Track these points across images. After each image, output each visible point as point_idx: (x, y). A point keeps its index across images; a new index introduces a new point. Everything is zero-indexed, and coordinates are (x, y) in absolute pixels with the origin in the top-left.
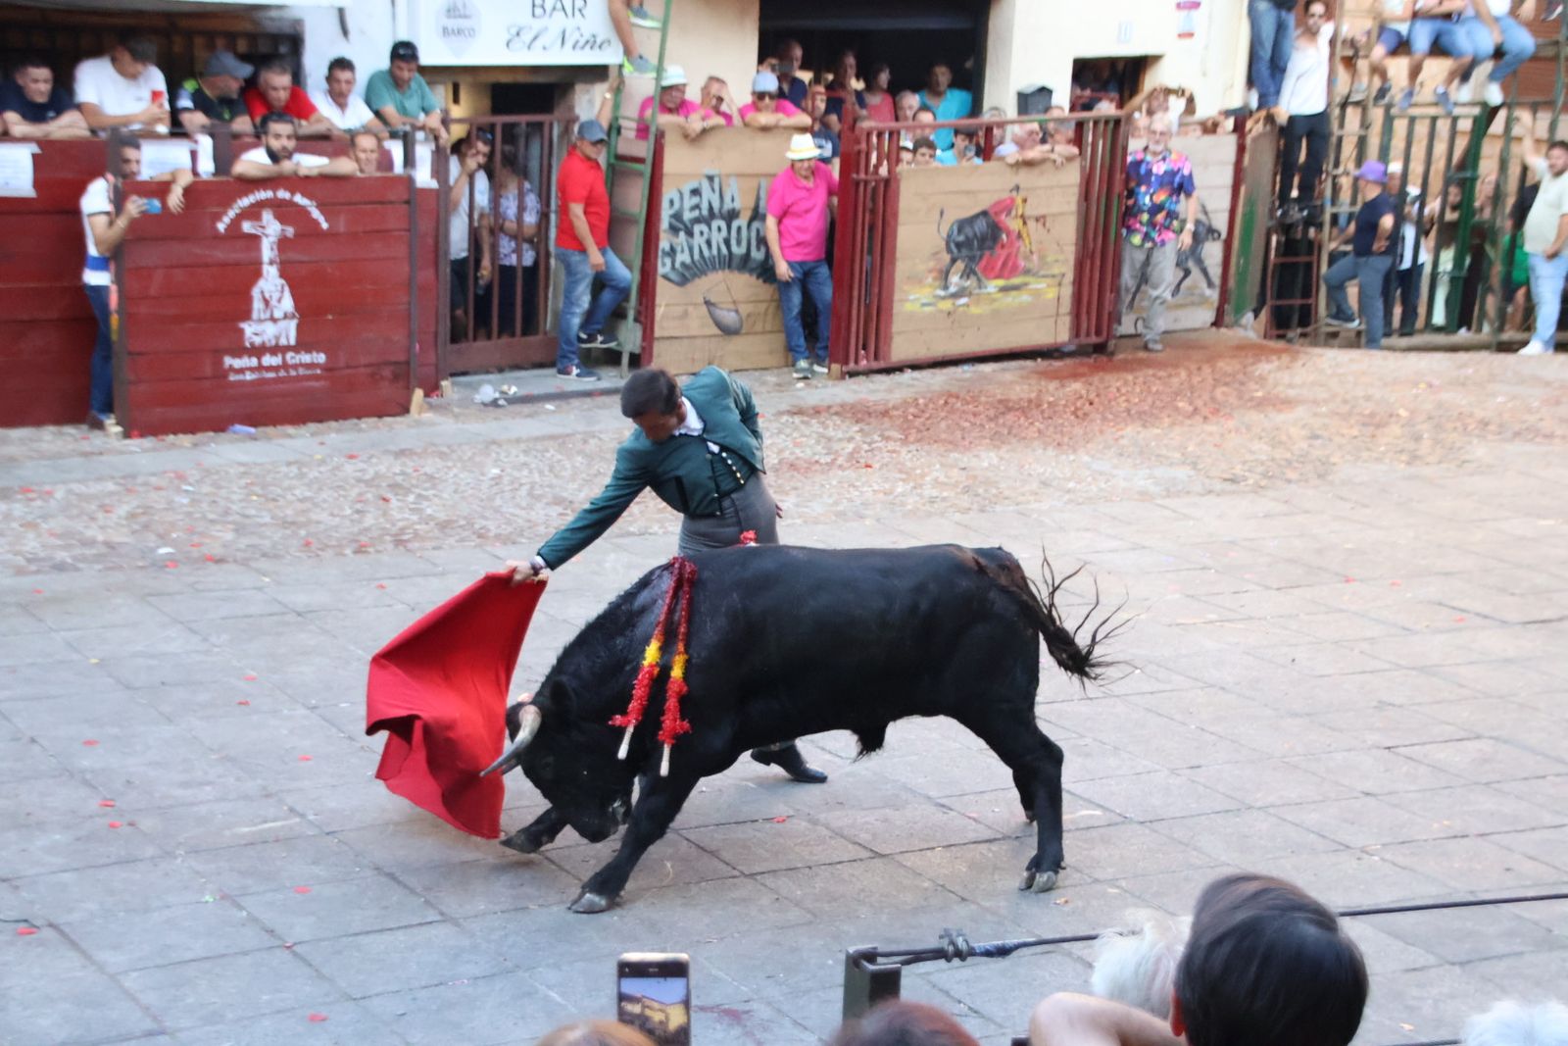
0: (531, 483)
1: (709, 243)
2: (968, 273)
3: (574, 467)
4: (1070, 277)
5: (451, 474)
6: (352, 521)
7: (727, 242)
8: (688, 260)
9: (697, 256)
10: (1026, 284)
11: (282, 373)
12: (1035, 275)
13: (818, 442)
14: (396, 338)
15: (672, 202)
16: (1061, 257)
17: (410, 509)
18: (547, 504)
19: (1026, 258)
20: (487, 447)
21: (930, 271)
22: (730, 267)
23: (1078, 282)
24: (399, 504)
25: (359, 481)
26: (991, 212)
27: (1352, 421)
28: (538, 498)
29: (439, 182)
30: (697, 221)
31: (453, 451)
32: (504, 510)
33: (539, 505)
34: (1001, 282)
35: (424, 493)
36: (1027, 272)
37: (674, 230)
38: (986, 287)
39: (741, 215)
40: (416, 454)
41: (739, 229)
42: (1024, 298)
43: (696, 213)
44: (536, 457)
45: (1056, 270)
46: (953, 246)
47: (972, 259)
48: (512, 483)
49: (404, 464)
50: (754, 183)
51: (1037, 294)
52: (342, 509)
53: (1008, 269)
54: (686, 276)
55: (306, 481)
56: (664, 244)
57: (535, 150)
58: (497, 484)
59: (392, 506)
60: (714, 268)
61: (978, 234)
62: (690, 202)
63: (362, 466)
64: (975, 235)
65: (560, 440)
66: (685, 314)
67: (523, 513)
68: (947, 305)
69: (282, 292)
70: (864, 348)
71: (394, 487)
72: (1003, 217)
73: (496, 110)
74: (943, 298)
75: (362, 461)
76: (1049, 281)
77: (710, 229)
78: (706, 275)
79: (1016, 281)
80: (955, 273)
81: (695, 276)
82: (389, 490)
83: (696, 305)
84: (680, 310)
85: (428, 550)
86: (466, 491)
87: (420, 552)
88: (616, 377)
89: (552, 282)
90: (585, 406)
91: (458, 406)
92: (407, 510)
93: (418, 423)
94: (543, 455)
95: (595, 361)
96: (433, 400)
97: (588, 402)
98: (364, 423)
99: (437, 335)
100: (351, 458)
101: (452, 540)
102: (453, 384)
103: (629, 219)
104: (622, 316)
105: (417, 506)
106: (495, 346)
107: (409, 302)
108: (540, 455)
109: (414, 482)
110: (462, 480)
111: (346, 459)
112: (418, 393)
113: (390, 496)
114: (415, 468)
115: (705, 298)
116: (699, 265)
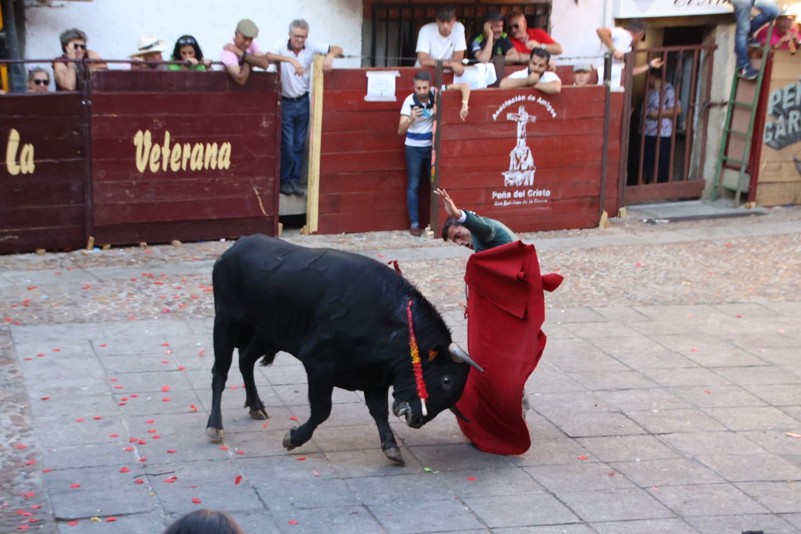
0: (667, 270)
1: (799, 123)
3: (695, 261)
5: (619, 263)
8: (784, 134)
9: (790, 131)
11: (525, 202)
14: (593, 182)
15: (775, 98)
17: (591, 283)
18: (676, 282)
20: (643, 248)
24: (585, 280)
28: (670, 279)
30: (792, 109)
31: (622, 250)
32: (649, 285)
33: (671, 283)
35: (601, 274)
37: (776, 115)
40: (599, 251)
43: (792, 104)
44: (672, 254)
48: (655, 269)
49: (591, 257)
54: (782, 143)
56: (768, 123)
57: (689, 66)
58: (646, 270)
59: (581, 281)
63: (566, 257)
65: (690, 245)
66: (780, 168)
67: (659, 287)
69: (527, 154)
71: (583, 270)
73: (666, 43)
75: (567, 254)
78: (795, 143)
81: (787, 144)
82: (580, 271)
83: (787, 162)
84: (776, 165)
85: (598, 307)
86: (627, 273)
87: (594, 308)
88: (732, 207)
89: (694, 149)
90: (709, 224)
91: (629, 223)
92: (589, 284)
93: (603, 233)
94: (677, 254)
95: (718, 197)
96: (615, 219)
97: (711, 222)
98: (571, 232)
99: (618, 180)
100: (561, 252)
101: (614, 302)
102: (627, 210)
103: (746, 108)
104: (737, 169)
105: (596, 281)
106: (655, 187)
107: (602, 161)
108: (675, 253)
109: (596, 267)
110: (625, 267)
111: (558, 253)
112: (605, 215)
113: (580, 275)
114: (597, 259)
115: (794, 158)
116: (791, 137)
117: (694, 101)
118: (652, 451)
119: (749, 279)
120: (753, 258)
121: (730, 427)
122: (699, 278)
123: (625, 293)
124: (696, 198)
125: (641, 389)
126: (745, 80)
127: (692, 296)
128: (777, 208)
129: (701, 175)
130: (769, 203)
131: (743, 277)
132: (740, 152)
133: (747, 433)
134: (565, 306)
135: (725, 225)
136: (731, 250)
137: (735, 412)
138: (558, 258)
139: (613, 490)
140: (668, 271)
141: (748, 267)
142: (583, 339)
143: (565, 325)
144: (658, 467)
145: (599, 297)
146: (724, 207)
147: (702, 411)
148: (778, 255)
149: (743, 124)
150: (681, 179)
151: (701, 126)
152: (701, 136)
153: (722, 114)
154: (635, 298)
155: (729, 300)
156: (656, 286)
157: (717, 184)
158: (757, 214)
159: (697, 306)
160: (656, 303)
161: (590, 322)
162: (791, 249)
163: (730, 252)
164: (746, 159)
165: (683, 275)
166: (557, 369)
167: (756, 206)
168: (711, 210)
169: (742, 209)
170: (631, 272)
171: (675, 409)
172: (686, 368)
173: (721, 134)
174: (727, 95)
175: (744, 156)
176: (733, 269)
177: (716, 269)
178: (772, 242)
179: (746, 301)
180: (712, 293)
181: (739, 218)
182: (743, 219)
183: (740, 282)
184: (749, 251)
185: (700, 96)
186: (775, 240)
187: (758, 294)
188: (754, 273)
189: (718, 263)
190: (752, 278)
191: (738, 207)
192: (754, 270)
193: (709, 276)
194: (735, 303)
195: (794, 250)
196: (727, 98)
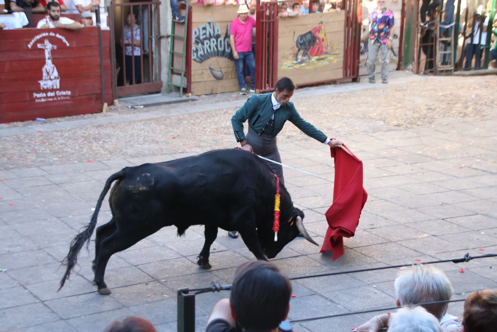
1: (210, 47)
2: (304, 55)
3: (160, 129)
4: (342, 54)
5: (116, 133)
6: (78, 151)
7: (217, 46)
8: (203, 54)
9: (206, 52)
10: (326, 58)
11: (55, 99)
12: (329, 54)
14: (96, 85)
15: (196, 33)
16: (339, 47)
17: (100, 146)
18: (150, 143)
19: (326, 48)
20: (130, 123)
21: (291, 54)
22: (218, 55)
23: (346, 57)
24: (96, 144)
25: (82, 137)
26: (313, 32)
27: (444, 103)
28: (146, 141)
29: (110, 27)
30: (205, 39)
31: (117, 125)
32: (134, 145)
33: (147, 143)
34: (317, 57)
35: (106, 140)
36: (326, 53)
37: (197, 43)
38: (311, 59)
39: (221, 36)
40: (104, 126)
41: (221, 41)
42: (325, 62)
43: (205, 36)
44: (147, 126)
45: (337, 52)
46: (299, 45)
47: (306, 49)
48: (137, 136)
49: (99, 130)
50: (225, 24)
51: (330, 61)
52: (76, 147)
53: (319, 52)
54: (202, 59)
55: (63, 137)
56: (194, 48)
57: (146, 15)
58: (132, 136)
59: (94, 145)
60: (212, 56)
61: (308, 40)
62: (202, 32)
63: (84, 131)
64: (307, 41)
65: (157, 120)
66: (203, 73)
67: (140, 146)
68: (297, 66)
69: (54, 69)
70: (268, 83)
71: (95, 139)
72: (317, 33)
74: (296, 64)
75: (85, 130)
76: (335, 56)
77: (210, 41)
78: (209, 58)
79: (322, 56)
80: (300, 54)
81: (205, 59)
82: (93, 139)
83: (206, 70)
84: (200, 72)
85: (105, 160)
86: (121, 139)
87: (102, 161)
88: (178, 97)
89: (154, 63)
90: (167, 107)
91: (121, 109)
92: (99, 147)
93: (105, 116)
94: (150, 126)
95: (171, 91)
96: (112, 107)
97: (168, 106)
98: (86, 116)
99: (112, 83)
100: (81, 128)
101: (114, 157)
102: (119, 101)
103: (180, 39)
104: (180, 74)
105: (103, 145)
106: (135, 87)
107: (100, 72)
108: (148, 125)
109: (102, 137)
110: (120, 135)
111: (79, 129)
112: (106, 105)
113: (93, 142)
114: (103, 131)
115: (209, 67)
116: (206, 55)
117: (151, 35)
120: (192, 126)
122: (163, 139)
123: (121, 151)
124: (158, 92)
126: (178, 23)
127: (159, 150)
128: (203, 96)
129: (160, 79)
130: (199, 94)
131: (187, 137)
132: (180, 65)
134: (85, 161)
135: (176, 107)
136: (180, 122)
138: (79, 132)
139: (118, 269)
140: (145, 137)
141: (189, 131)
142: (97, 180)
143: (85, 173)
144: (144, 252)
145: (105, 155)
146: (174, 97)
148: (205, 123)
149: (180, 48)
150: (149, 81)
151: (157, 50)
152: (157, 55)
153: (168, 42)
154: (127, 154)
155: (180, 151)
156: (139, 146)
157: (170, 84)
158: (193, 100)
159: (163, 156)
160: (139, 156)
161: (101, 170)
162: (212, 119)
163: (179, 123)
164: (184, 69)
165: (154, 138)
166: (81, 200)
167: (192, 95)
168: (167, 99)
169: (184, 98)
170: (123, 138)
173: (169, 54)
174: (169, 31)
175: (182, 66)
176: (181, 133)
177: (172, 134)
178: (201, 116)
179: (190, 151)
180: (170, 148)
181: (183, 103)
182: (185, 103)
183: (186, 140)
184: (189, 122)
185: (155, 31)
186: (203, 115)
187: (196, 146)
188: (193, 134)
189: (173, 130)
190: (192, 138)
191: (182, 96)
192: (193, 133)
193: (168, 138)
194: (183, 153)
195: (213, 120)
196: (170, 33)
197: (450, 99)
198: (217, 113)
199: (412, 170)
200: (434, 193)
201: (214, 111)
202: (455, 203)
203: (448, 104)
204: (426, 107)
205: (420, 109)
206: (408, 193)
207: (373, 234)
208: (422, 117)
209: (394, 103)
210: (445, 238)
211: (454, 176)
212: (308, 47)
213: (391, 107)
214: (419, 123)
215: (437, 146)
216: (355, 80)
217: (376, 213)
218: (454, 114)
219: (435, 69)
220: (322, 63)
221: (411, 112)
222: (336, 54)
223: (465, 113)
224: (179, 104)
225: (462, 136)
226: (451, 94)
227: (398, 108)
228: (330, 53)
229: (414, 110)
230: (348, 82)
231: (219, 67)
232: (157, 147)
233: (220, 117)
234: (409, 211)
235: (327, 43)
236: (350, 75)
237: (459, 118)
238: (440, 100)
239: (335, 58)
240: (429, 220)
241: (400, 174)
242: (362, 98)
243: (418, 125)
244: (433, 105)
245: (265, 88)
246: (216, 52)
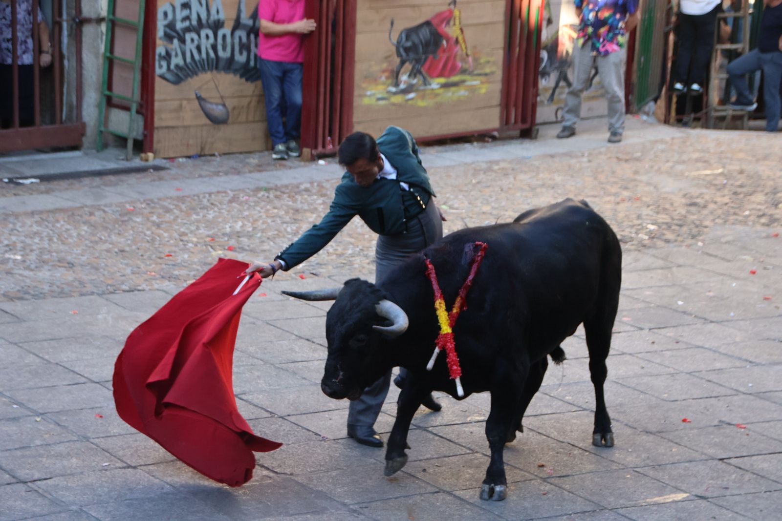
0: (40, 249)
1: (199, 48)
2: (413, 74)
3: (79, 235)
4: (499, 74)
7: (214, 47)
8: (181, 62)
9: (189, 60)
10: (463, 81)
12: (471, 74)
13: (287, 213)
15: (166, 14)
16: (492, 59)
18: (53, 266)
19: (464, 60)
20: (5, 219)
21: (384, 71)
22: (217, 68)
26: (435, 22)
27: (726, 192)
28: (45, 262)
30: (187, 30)
32: (16, 271)
33: (46, 267)
34: (442, 80)
36: (464, 71)
37: (169, 38)
38: (430, 84)
39: (226, 25)
41: (224, 36)
42: (462, 92)
43: (187, 23)
44: (47, 227)
45: (487, 70)
46: (402, 50)
47: (418, 61)
48: (24, 249)
51: (472, 89)
53: (448, 69)
54: (181, 75)
56: (160, 50)
60: (204, 70)
61: (423, 41)
62: (181, 14)
64: (421, 41)
66: (180, 108)
67: (31, 273)
68: (398, 99)
70: (331, 134)
72: (444, 25)
74: (395, 94)
76: (483, 78)
77: (199, 35)
78: (196, 74)
79: (455, 79)
80: (405, 73)
81: (187, 76)
83: (189, 100)
84: (176, 103)
88: (123, 160)
89: (66, 80)
90: (95, 184)
94: (53, 226)
95: (105, 146)
97: (97, 180)
103: (129, 27)
104: (127, 109)
106: (17, 133)
108: (50, 225)
115: (196, 95)
116: (190, 67)
117: (60, 15)
118: (24, 506)
119: (150, 258)
120: (154, 228)
121: (129, 462)
122: (84, 258)
124: (75, 148)
125: (9, 420)
127: (76, 284)
128: (180, 160)
129: (79, 117)
130: (172, 155)
131: (142, 256)
132: (127, 86)
133: (151, 467)
135: (116, 184)
136: (126, 218)
137: (136, 441)
140: (42, 250)
141: (148, 242)
146: (112, 160)
147: (92, 443)
148: (185, 224)
149: (128, 48)
150: (53, 122)
151: (74, 50)
152: (74, 63)
153: (100, 34)
155: (125, 287)
156: (26, 273)
157: (102, 129)
158: (157, 168)
159: (83, 298)
160: (27, 296)
162: (201, 214)
163: (123, 221)
164: (137, 96)
165: (63, 254)
167: (154, 158)
168: (96, 165)
169: (137, 162)
171: (55, 444)
172: (69, 385)
173: (101, 60)
174: (103, 8)
175: (133, 91)
176: (129, 245)
177: (107, 246)
178: (176, 206)
179: (147, 288)
180: (102, 279)
181: (134, 175)
182: (139, 176)
183: (139, 262)
184: (148, 219)
185: (68, 7)
186: (180, 204)
187: (163, 277)
188: (156, 249)
189: (109, 236)
190: (154, 256)
191: (131, 160)
192: (157, 246)
193: (97, 255)
194: (133, 291)
195: (204, 216)
196: (104, 13)
197: (739, 183)
198: (212, 201)
199: (653, 343)
200: (701, 398)
201: (207, 196)
202: (748, 424)
203: (735, 193)
204: (684, 201)
205: (672, 204)
206: (642, 396)
207: (564, 489)
208: (675, 222)
209: (614, 190)
210: (725, 504)
211: (746, 361)
212: (423, 57)
213: (607, 199)
214: (669, 236)
215: (710, 291)
216: (527, 133)
217: (570, 441)
218: (749, 216)
219: (706, 113)
220: (453, 93)
221: (652, 210)
222: (486, 75)
223: (771, 215)
224: (123, 177)
225: (765, 268)
226: (741, 172)
227: (623, 200)
228: (473, 71)
229: (659, 206)
230: (511, 138)
231: (218, 95)
232: (70, 276)
233: (220, 209)
234: (644, 437)
235: (466, 48)
236: (516, 122)
237: (759, 228)
238: (715, 185)
239: (482, 83)
240: (690, 461)
241: (625, 351)
242: (541, 175)
243: (667, 241)
244: (701, 195)
245: (324, 146)
246: (212, 60)
